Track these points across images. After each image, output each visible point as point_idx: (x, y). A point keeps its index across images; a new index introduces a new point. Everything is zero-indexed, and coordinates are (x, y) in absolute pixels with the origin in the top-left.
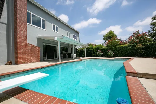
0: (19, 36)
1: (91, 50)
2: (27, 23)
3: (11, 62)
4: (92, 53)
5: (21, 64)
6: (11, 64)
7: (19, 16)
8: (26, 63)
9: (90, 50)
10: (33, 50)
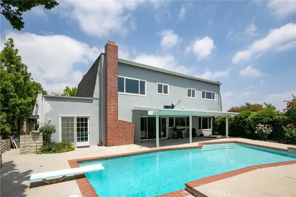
0: (109, 113)
1: (245, 122)
2: (119, 93)
3: (102, 143)
4: (247, 129)
5: (111, 146)
6: (102, 145)
7: (109, 88)
8: (116, 145)
9: (241, 122)
10: (126, 128)
